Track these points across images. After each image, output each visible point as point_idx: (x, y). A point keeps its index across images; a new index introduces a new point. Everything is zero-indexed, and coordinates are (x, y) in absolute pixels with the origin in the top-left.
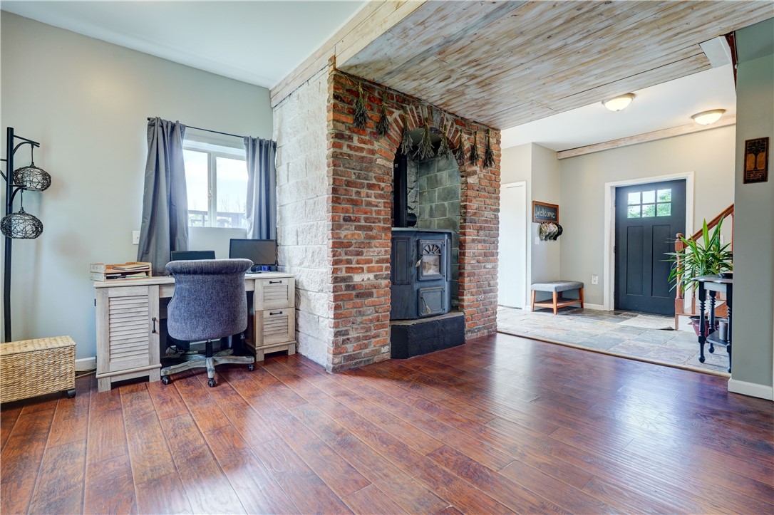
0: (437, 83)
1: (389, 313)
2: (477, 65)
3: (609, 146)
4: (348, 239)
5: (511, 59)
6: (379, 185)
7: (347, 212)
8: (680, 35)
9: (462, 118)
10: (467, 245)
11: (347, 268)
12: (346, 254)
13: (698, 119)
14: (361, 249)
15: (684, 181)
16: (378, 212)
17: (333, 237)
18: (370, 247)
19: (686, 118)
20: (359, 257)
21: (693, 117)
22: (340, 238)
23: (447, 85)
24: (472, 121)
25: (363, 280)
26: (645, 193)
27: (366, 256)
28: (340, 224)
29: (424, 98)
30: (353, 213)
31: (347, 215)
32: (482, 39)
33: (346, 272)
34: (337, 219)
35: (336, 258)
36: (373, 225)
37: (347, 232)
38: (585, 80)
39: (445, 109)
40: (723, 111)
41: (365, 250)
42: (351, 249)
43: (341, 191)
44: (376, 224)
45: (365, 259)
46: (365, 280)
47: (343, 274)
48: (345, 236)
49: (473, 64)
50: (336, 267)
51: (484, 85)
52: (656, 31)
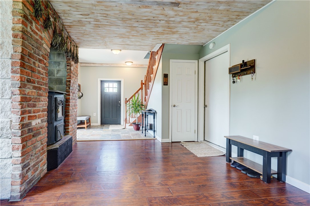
0: (79, 14)
1: (46, 143)
2: (105, 17)
3: (100, 65)
4: (30, 95)
5: (119, 22)
6: (44, 61)
7: (28, 76)
8: (158, 39)
9: (70, 36)
10: (71, 101)
11: (29, 116)
12: (28, 106)
13: (127, 63)
14: (35, 103)
15: (120, 81)
16: (43, 78)
17: (21, 93)
18: (40, 101)
19: (124, 62)
20: (34, 108)
21: (126, 62)
22: (25, 94)
23: (82, 18)
24: (72, 39)
25: (36, 124)
26: (110, 84)
27: (38, 107)
28: (25, 84)
29: (63, 18)
30: (32, 77)
31: (29, 77)
32: (121, 7)
33: (29, 119)
34: (23, 80)
35: (23, 109)
36: (41, 86)
37: (29, 90)
38: (127, 41)
39: (67, 28)
40: (132, 62)
41: (37, 103)
42: (30, 102)
43: (26, 60)
44: (42, 86)
45: (37, 110)
46: (37, 124)
47: (26, 121)
48: (28, 93)
49: (105, 15)
50: (22, 116)
51: (97, 26)
52: (156, 35)
